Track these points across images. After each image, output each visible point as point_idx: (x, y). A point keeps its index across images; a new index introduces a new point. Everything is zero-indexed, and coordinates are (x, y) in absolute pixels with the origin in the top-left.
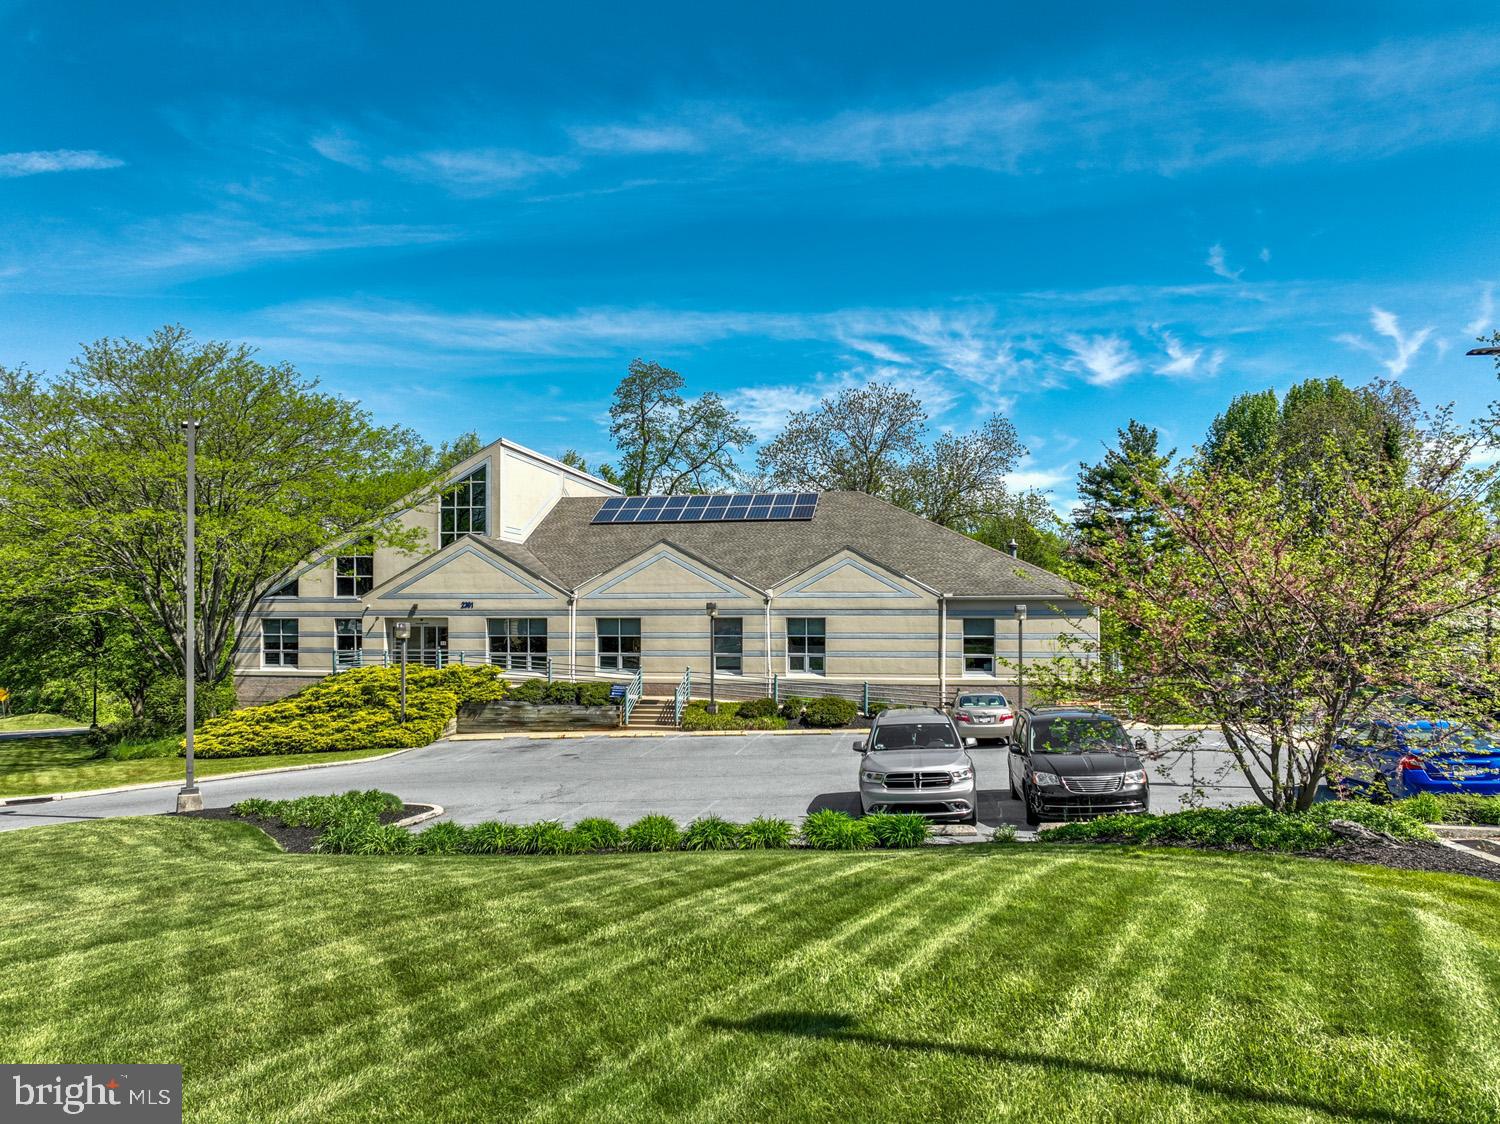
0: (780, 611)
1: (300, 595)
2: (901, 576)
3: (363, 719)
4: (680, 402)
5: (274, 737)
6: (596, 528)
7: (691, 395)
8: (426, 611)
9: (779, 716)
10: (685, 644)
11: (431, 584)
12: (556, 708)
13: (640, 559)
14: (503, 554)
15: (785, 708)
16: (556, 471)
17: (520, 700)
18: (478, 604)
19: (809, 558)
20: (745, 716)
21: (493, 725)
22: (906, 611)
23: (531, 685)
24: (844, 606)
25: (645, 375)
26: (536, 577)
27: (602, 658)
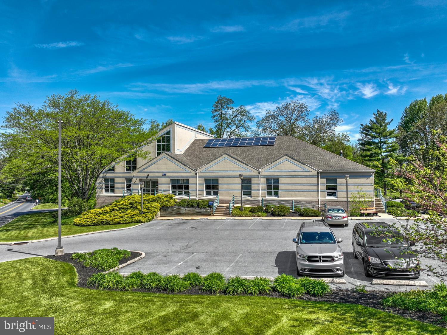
0: (264, 176)
1: (115, 171)
2: (304, 164)
3: (129, 213)
4: (233, 109)
5: (101, 219)
6: (205, 149)
7: (236, 106)
8: (152, 177)
9: (264, 212)
10: (233, 187)
11: (153, 168)
12: (191, 209)
13: (218, 159)
14: (176, 158)
15: (266, 209)
16: (193, 131)
17: (179, 206)
18: (168, 174)
19: (273, 158)
20: (253, 212)
21: (171, 214)
22: (306, 176)
23: (183, 201)
24: (285, 175)
25: (222, 100)
26: (185, 166)
27: (206, 191)
